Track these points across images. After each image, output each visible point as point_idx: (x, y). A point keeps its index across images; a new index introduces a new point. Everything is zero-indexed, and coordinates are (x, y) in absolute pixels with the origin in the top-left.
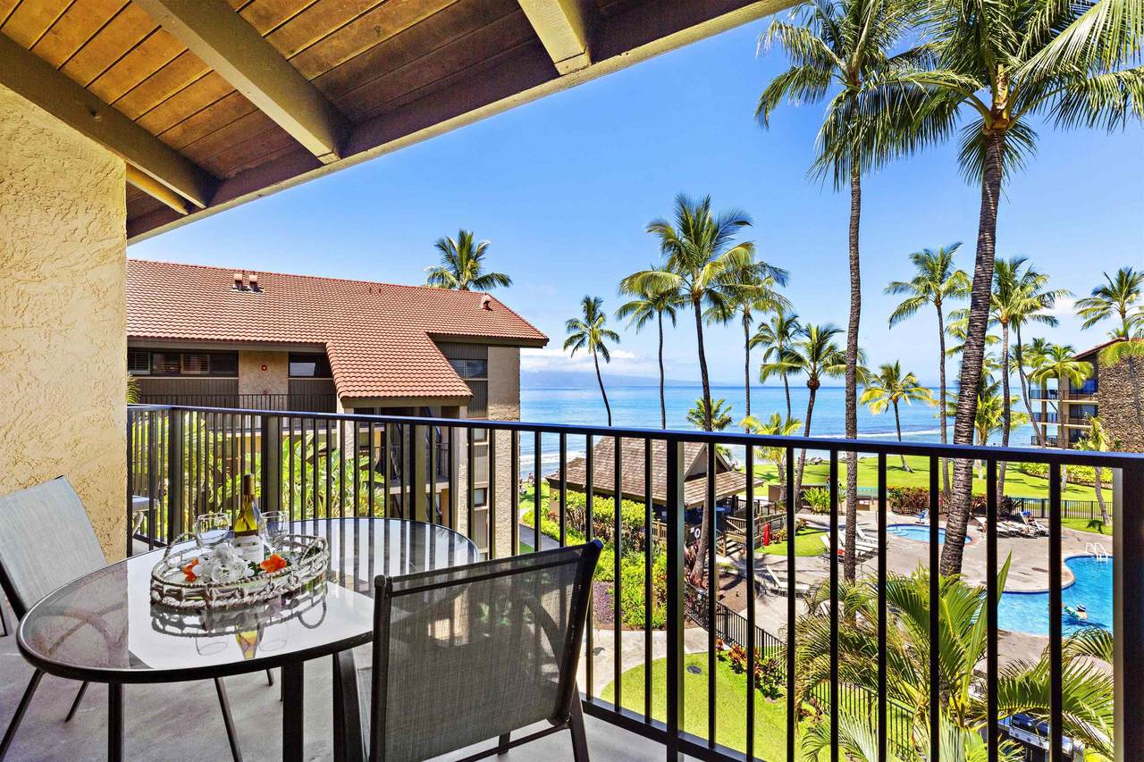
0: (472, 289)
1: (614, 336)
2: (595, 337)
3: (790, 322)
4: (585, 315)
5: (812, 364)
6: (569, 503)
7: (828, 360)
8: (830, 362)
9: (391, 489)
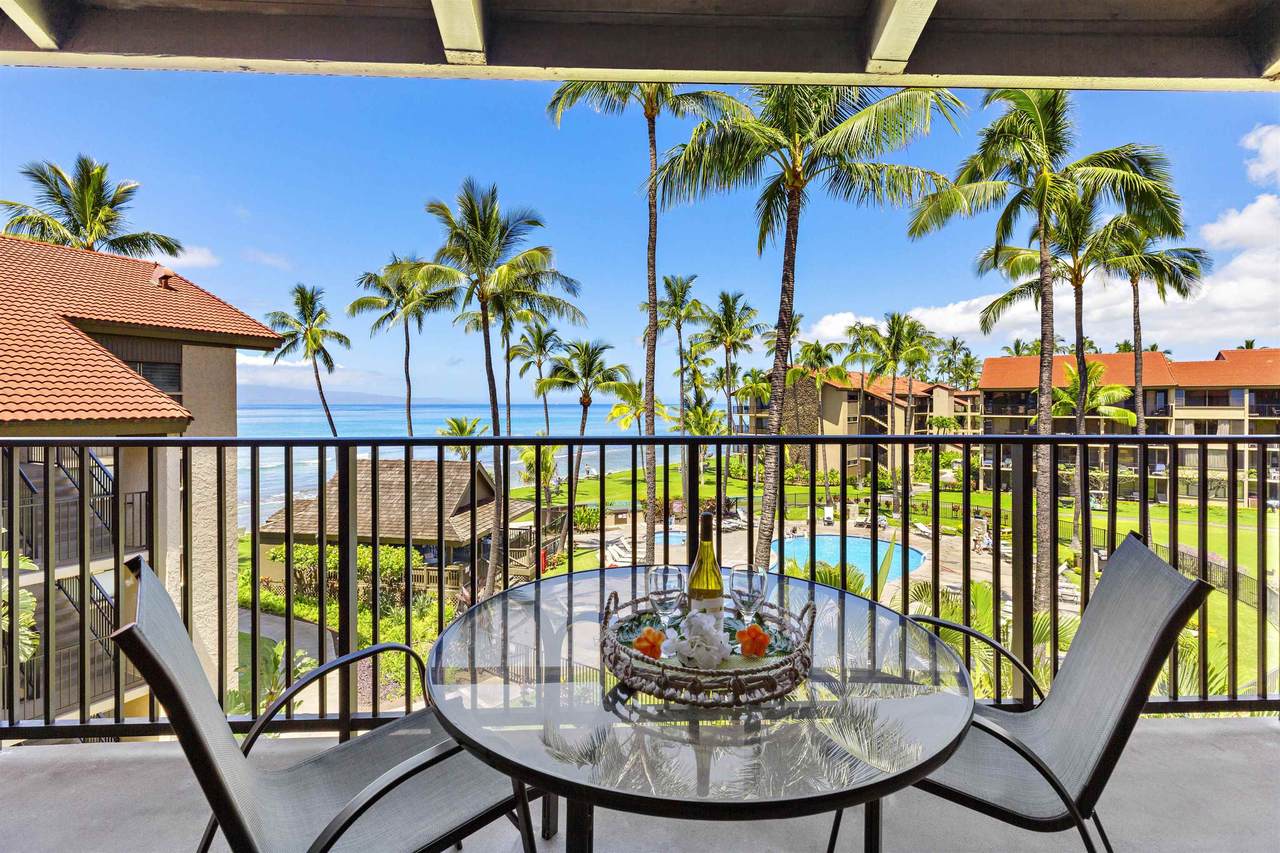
0: (103, 249)
1: (341, 339)
2: (315, 341)
3: (549, 335)
4: (297, 309)
5: (584, 380)
6: (299, 560)
7: (599, 377)
8: (600, 379)
9: (56, 571)
